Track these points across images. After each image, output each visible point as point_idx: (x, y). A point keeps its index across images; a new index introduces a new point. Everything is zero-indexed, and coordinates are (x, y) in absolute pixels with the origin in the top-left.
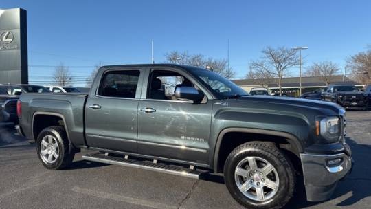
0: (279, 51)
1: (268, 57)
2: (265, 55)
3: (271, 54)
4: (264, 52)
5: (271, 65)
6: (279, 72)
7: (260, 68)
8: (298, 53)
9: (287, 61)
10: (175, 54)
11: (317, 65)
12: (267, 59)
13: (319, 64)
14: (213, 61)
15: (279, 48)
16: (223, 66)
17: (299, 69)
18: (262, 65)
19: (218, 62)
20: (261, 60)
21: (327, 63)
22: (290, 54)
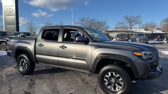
0: (131, 17)
1: (126, 20)
2: (124, 19)
3: (127, 18)
4: (124, 17)
5: (127, 24)
6: (131, 27)
7: (122, 25)
9: (134, 22)
10: (84, 18)
12: (126, 21)
13: (148, 23)
14: (100, 21)
15: (131, 16)
16: (104, 23)
17: (139, 25)
18: (123, 23)
19: (102, 22)
20: (122, 21)
21: (152, 23)
22: (136, 19)
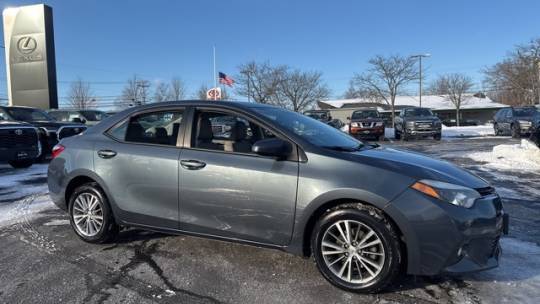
0: (392, 60)
1: (377, 69)
2: (373, 66)
3: (380, 64)
4: (372, 62)
5: (381, 80)
6: (392, 90)
7: (366, 85)
8: (417, 64)
9: (403, 75)
10: (252, 65)
11: (443, 79)
12: (376, 72)
13: (446, 77)
14: (301, 74)
15: (391, 57)
16: (315, 80)
17: (418, 85)
18: (369, 80)
19: (308, 76)
20: (367, 73)
21: (457, 76)
22: (406, 66)
